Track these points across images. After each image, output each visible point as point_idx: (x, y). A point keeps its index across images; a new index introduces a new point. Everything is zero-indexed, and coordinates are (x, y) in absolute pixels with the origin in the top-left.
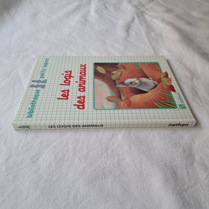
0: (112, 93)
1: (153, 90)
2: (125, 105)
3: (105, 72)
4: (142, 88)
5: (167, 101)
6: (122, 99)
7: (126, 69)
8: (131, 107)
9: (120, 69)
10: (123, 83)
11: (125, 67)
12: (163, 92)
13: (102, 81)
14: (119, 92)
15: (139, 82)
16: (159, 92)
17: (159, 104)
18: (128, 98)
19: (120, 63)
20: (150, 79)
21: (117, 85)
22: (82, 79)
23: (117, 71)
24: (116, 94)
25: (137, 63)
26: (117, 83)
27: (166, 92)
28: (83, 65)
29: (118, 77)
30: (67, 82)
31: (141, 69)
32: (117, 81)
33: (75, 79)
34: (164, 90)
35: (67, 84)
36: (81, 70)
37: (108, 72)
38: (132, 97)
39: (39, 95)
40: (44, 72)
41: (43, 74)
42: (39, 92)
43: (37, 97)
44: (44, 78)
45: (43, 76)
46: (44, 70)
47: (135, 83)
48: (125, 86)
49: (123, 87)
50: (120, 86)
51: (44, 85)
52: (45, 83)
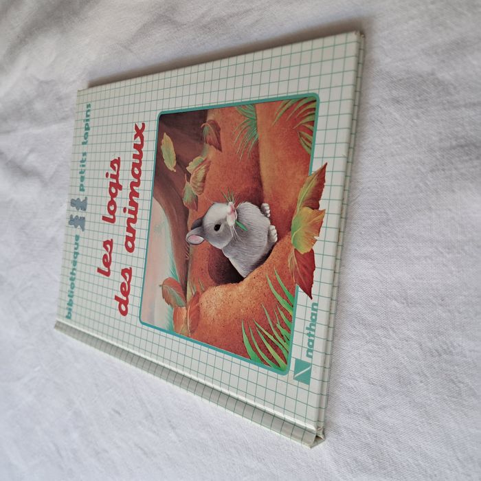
1: (256, 271)
2: (187, 323)
3: (175, 164)
4: (235, 258)
5: (271, 333)
6: (186, 299)
7: (220, 149)
8: (195, 334)
9: (207, 146)
10: (200, 224)
11: (221, 133)
12: (277, 287)
13: (165, 210)
14: (187, 262)
15: (236, 226)
16: (268, 287)
17: (250, 342)
18: (197, 297)
19: (213, 109)
20: (263, 211)
22: (133, 198)
23: (198, 159)
24: (180, 275)
25: (254, 104)
26: (190, 222)
27: (285, 289)
28: (140, 127)
29: (195, 193)
30: (112, 208)
31: (257, 145)
32: (190, 211)
33: (123, 199)
34: (283, 278)
35: (112, 217)
36: (135, 153)
37: (181, 163)
38: (207, 294)
39: (79, 254)
40: (84, 166)
41: (83, 175)
42: (78, 243)
43: (77, 260)
44: (84, 190)
45: (83, 183)
46: (84, 158)
47: (227, 226)
48: (202, 239)
49: (197, 242)
50: (194, 238)
51: (84, 218)
52: (85, 209)
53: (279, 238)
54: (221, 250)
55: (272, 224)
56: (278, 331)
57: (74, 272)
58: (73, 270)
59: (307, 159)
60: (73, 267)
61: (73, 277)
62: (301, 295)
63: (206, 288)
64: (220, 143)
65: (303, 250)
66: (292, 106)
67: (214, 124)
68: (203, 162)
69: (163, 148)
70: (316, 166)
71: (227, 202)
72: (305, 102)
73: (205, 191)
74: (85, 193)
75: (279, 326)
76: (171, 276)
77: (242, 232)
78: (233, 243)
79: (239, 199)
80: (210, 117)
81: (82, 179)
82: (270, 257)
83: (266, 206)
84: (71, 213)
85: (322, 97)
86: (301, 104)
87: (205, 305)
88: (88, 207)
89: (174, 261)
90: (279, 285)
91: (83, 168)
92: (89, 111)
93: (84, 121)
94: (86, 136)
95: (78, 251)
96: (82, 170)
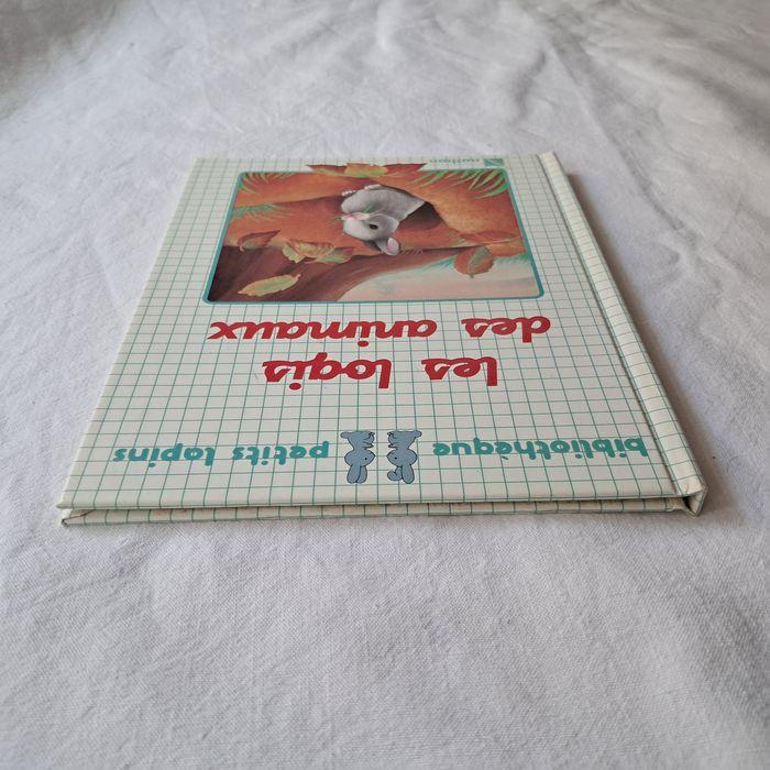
8: (514, 233)
9: (271, 244)
10: (373, 243)
12: (425, 181)
13: (356, 284)
14: (426, 251)
16: (428, 186)
19: (223, 241)
22: (340, 331)
23: (286, 252)
25: (234, 208)
26: (370, 252)
27: (425, 176)
28: (217, 330)
29: (332, 250)
30: (362, 369)
31: (279, 204)
32: (355, 253)
33: (344, 351)
34: (414, 178)
35: (379, 368)
36: (260, 336)
37: (290, 268)
38: (458, 228)
39: (476, 441)
40: (267, 450)
41: (289, 451)
42: (453, 444)
43: (492, 443)
44: (326, 444)
45: (308, 448)
46: (246, 453)
47: (370, 219)
48: (390, 240)
49: (396, 243)
50: (392, 246)
51: (390, 434)
52: (371, 434)
54: (401, 222)
56: (467, 177)
57: (524, 447)
58: (521, 452)
60: (514, 451)
61: (536, 448)
63: (452, 229)
64: (267, 233)
65: (386, 170)
67: (243, 239)
68: (290, 246)
69: (261, 293)
73: (329, 242)
74: (331, 438)
75: (462, 177)
76: (452, 266)
78: (390, 213)
80: (233, 243)
81: (298, 452)
83: (344, 194)
84: (384, 478)
87: (472, 228)
88: (366, 426)
89: (430, 265)
91: (272, 453)
92: (133, 451)
93: (152, 465)
94: (193, 454)
95: (472, 445)
96: (276, 457)
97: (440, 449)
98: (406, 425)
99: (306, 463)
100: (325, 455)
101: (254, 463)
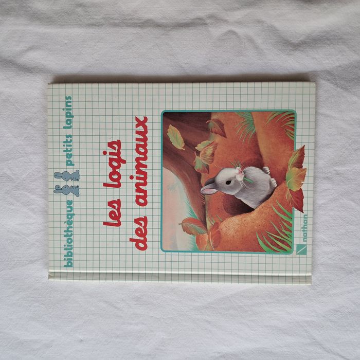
0: (192, 212)
2: (209, 243)
3: (183, 145)
4: (246, 198)
5: (279, 235)
6: (206, 228)
7: (225, 136)
8: (219, 248)
9: (213, 135)
10: (213, 182)
11: (225, 127)
12: (280, 210)
13: (177, 175)
14: (204, 206)
15: (244, 181)
16: (274, 211)
17: (265, 243)
18: (216, 226)
19: (216, 112)
20: (265, 171)
21: (202, 187)
22: (141, 168)
23: (206, 142)
24: (198, 214)
25: (251, 112)
26: (203, 181)
27: (286, 211)
28: (142, 119)
29: (206, 163)
30: (115, 177)
31: (255, 135)
32: (203, 174)
33: (128, 170)
34: (283, 205)
35: (116, 183)
36: (138, 137)
37: (190, 145)
38: (225, 222)
39: (74, 214)
40: (70, 146)
41: (70, 153)
42: (72, 207)
43: (72, 219)
44: (73, 165)
45: (71, 159)
46: (69, 139)
47: (236, 182)
48: (215, 190)
49: (212, 193)
50: (208, 190)
51: (78, 186)
52: (78, 180)
53: (278, 184)
54: (233, 196)
55: (272, 177)
56: (284, 233)
57: (70, 229)
58: (68, 228)
59: (292, 143)
60: (68, 226)
61: (70, 233)
62: (296, 212)
63: (224, 220)
64: (224, 133)
65: (295, 189)
66: (279, 116)
67: (218, 121)
68: (210, 144)
69: (170, 135)
70: (298, 147)
71: (235, 167)
72: (287, 114)
73: (214, 161)
74: (76, 167)
75: (284, 231)
76: (190, 216)
77: (249, 184)
78: (243, 190)
79: (244, 165)
80: (214, 117)
81: (69, 156)
82: (273, 195)
83: (266, 168)
85: (298, 112)
86: (284, 115)
87: (224, 229)
88: (82, 178)
89: (191, 207)
90: (281, 209)
91: (69, 148)
92: (70, 102)
93: (63, 109)
94: (69, 122)
95: (72, 213)
96: (67, 149)
97: (70, 203)
98: (82, 192)
99: (64, 159)
100: (67, 165)
101: (64, 142)
